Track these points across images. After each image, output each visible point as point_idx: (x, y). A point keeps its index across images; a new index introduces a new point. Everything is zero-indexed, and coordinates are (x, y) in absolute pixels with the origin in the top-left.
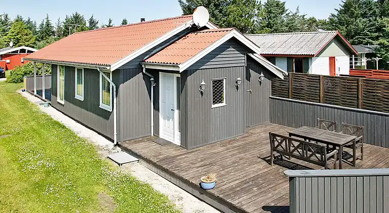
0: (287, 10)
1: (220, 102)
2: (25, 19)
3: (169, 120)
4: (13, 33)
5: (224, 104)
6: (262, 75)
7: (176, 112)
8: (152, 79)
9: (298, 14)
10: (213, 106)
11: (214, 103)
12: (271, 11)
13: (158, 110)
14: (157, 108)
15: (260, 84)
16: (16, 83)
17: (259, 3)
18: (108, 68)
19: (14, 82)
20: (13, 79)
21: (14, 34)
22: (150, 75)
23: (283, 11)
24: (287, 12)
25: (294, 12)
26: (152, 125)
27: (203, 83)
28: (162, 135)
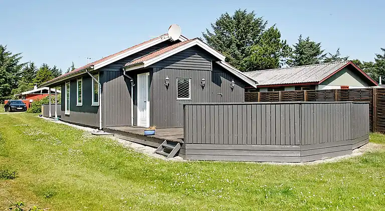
0: (322, 51)
1: (185, 97)
2: (51, 67)
3: (143, 111)
4: (39, 79)
5: (190, 99)
6: (233, 82)
7: (148, 103)
8: (132, 80)
9: (338, 57)
10: (178, 99)
11: (179, 96)
12: (302, 51)
13: (137, 105)
14: (135, 103)
15: (232, 90)
16: (35, 112)
17: (284, 42)
18: (92, 67)
19: (34, 112)
20: (33, 110)
21: (39, 81)
22: (130, 78)
23: (318, 53)
24: (323, 54)
25: (334, 54)
26: (132, 117)
27: (167, 78)
28: (139, 124)
